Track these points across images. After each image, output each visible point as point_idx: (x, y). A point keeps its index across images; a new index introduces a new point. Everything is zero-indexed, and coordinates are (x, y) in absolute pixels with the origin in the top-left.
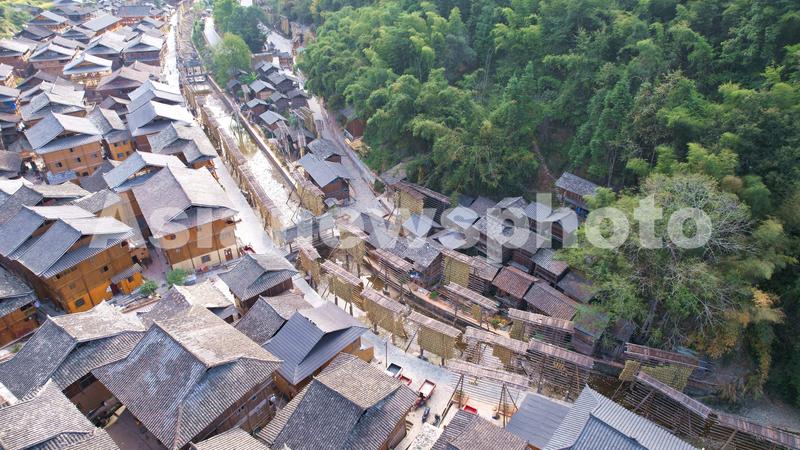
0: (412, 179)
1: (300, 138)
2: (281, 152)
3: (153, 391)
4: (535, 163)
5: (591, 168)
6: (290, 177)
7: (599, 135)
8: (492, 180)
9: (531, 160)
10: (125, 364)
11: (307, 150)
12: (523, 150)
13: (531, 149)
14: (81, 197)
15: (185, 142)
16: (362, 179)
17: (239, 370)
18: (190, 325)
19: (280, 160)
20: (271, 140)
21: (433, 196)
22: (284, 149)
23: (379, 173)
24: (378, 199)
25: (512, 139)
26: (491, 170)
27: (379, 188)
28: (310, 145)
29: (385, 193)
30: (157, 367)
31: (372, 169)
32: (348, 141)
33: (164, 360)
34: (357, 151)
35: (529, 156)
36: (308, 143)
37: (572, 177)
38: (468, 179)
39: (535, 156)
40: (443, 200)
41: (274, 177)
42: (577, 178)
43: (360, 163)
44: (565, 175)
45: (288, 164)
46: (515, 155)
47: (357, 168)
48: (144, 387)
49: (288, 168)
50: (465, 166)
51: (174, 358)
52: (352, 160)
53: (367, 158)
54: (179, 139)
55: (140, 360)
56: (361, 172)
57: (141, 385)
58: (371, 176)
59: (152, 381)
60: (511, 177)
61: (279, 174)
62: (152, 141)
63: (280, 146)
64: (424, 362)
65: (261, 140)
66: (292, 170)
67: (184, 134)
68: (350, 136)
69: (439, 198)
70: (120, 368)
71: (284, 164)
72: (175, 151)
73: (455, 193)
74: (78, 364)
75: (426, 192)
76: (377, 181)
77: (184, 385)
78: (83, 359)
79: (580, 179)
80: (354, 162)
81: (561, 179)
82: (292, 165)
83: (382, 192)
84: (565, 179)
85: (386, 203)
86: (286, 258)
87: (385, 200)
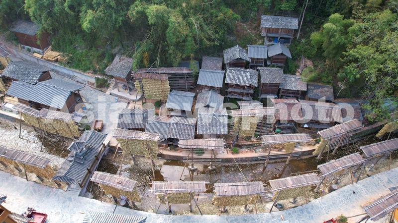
4: (236, 16)
24: (107, 93)
27: (102, 85)
28: (6, 73)
29: (112, 86)
31: (85, 70)
32: (37, 55)
34: (57, 61)
37: (269, 17)
40: (185, 72)
42: (274, 17)
43: (65, 71)
44: (264, 17)
47: (64, 75)
53: (72, 63)
56: (72, 77)
58: (88, 77)
69: (180, 72)
75: (164, 72)
76: (98, 79)
79: (276, 17)
81: (263, 22)
83: (108, 86)
84: (266, 20)
85: (120, 94)
86: (80, 195)
87: (115, 91)
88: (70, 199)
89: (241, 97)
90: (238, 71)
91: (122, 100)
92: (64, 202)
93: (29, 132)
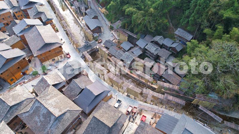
0: (123, 27)
1: (83, 8)
2: (76, 13)
3: (39, 124)
4: (168, 24)
5: (188, 27)
6: (80, 23)
7: (193, 16)
8: (152, 30)
9: (167, 23)
10: (28, 113)
11: (86, 14)
12: (164, 18)
13: (167, 18)
14: (5, 39)
15: (41, 13)
16: (105, 24)
17: (68, 115)
18: (49, 97)
19: (77, 16)
20: (73, 7)
21: (131, 35)
22: (77, 11)
23: (112, 23)
24: (111, 32)
25: (160, 15)
26: (152, 26)
27: (111, 28)
28: (87, 12)
29: (114, 30)
30: (40, 115)
31: (109, 21)
32: (100, 8)
33: (42, 113)
34: (103, 13)
35: (166, 21)
36: (86, 10)
37: (181, 30)
38: (143, 29)
39: (168, 21)
40: (135, 37)
41: (75, 22)
42: (183, 31)
43: (104, 18)
44: (179, 29)
45: (79, 18)
46: (161, 21)
47: (103, 19)
48: (36, 122)
49: (79, 19)
50: (143, 24)
51: (45, 113)
52: (102, 16)
53: (107, 16)
54: (39, 12)
55: (33, 112)
56: (105, 21)
57: (35, 122)
58: (109, 24)
59: (38, 120)
60: (159, 28)
61: (76, 22)
62: (29, 12)
63: (76, 10)
64: (129, 98)
65: (69, 7)
66: (81, 20)
67: (41, 9)
68: (101, 7)
69: (133, 36)
70: (27, 114)
71: (78, 18)
72: (38, 17)
73: (139, 34)
74: (12, 112)
75: (128, 33)
76: (111, 26)
77: (49, 123)
78: (14, 110)
79: (184, 31)
80: (102, 17)
81: (177, 31)
82: (81, 18)
83: (113, 30)
84: (179, 31)
85: (114, 34)
86: (81, 57)
87: (114, 33)
88: (78, 56)
89: (150, 57)
90: (152, 45)
91: (114, 37)
92: (76, 56)
93: (83, 33)
